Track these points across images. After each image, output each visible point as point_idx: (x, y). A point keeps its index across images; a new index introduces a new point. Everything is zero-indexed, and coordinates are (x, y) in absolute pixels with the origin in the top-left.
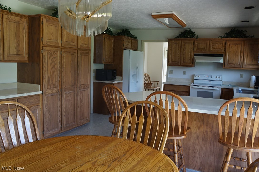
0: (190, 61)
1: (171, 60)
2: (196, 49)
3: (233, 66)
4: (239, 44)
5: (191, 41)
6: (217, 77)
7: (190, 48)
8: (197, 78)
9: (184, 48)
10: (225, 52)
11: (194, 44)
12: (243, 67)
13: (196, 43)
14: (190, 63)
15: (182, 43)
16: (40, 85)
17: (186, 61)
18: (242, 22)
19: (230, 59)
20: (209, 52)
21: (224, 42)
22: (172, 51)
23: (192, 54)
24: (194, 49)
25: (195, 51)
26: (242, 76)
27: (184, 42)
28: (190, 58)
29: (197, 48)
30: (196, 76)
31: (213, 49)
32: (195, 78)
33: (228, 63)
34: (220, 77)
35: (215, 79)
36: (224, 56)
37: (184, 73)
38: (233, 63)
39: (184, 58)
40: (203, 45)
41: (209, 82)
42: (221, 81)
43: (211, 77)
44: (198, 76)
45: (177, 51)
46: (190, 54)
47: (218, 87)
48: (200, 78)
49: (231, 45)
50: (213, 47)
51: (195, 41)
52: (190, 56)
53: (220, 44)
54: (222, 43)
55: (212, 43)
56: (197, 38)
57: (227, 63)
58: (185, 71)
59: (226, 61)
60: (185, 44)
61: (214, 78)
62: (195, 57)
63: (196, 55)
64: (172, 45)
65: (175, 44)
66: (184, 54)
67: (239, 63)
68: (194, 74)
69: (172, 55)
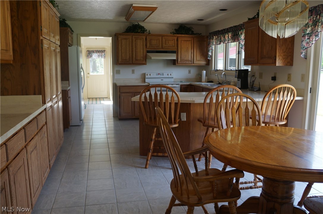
0: (143, 58)
1: (122, 58)
2: (148, 45)
3: (185, 62)
4: (189, 41)
5: (143, 36)
6: (169, 75)
7: (142, 44)
8: (149, 76)
9: (136, 44)
10: (178, 49)
11: (146, 40)
12: (193, 63)
13: (148, 39)
14: (143, 61)
15: (133, 38)
16: (41, 96)
17: (139, 59)
18: (198, 20)
19: (182, 56)
20: (162, 48)
21: (176, 38)
22: (121, 47)
23: (145, 51)
24: (146, 46)
25: (147, 48)
26: (190, 72)
27: (135, 37)
28: (142, 55)
29: (150, 44)
30: (147, 75)
31: (166, 45)
32: (147, 77)
33: (181, 60)
34: (172, 74)
35: (167, 76)
36: (177, 53)
37: (133, 72)
38: (185, 59)
39: (136, 55)
40: (156, 41)
41: (161, 80)
42: (173, 78)
43: (163, 75)
44: (150, 75)
45: (128, 48)
46: (142, 51)
47: (177, 84)
48: (152, 76)
49: (182, 42)
50: (166, 43)
51: (147, 37)
52: (142, 54)
53: (173, 40)
54: (174, 40)
55: (165, 39)
56: (149, 33)
57: (179, 60)
58: (134, 70)
59: (178, 58)
60: (137, 40)
61: (165, 76)
62: (147, 54)
63: (148, 52)
64: (121, 40)
65: (125, 39)
66: (136, 51)
67: (190, 60)
68: (144, 72)
69: (122, 52)
